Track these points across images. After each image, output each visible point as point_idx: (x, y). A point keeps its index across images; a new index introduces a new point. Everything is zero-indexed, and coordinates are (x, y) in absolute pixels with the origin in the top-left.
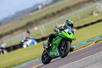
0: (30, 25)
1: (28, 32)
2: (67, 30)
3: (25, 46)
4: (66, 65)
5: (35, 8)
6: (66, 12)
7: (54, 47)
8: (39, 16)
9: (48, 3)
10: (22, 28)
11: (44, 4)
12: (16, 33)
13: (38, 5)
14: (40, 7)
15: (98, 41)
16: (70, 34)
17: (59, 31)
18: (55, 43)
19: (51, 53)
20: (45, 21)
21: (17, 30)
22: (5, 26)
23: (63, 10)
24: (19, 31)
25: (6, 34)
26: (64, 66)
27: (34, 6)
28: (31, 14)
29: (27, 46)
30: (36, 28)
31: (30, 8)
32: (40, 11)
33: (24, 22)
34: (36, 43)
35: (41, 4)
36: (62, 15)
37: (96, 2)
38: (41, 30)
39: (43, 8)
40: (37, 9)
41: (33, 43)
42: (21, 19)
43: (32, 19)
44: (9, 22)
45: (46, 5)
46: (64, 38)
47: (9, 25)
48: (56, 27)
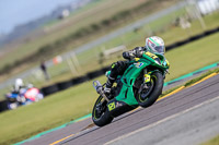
8: (65, 33)
13: (61, 8)
14: (66, 13)
15: (192, 82)
20: (78, 42)
23: (115, 19)
24: (24, 66)
27: (54, 13)
30: (59, 59)
32: (65, 22)
35: (69, 8)
36: (114, 28)
38: (70, 63)
40: (61, 18)
42: (27, 41)
43: (51, 40)
48: (102, 55)
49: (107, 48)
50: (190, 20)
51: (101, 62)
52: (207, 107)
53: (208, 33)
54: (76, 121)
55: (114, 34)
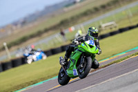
0: (64, 23)
1: (62, 34)
2: (88, 42)
3: (29, 61)
4: (113, 79)
6: (113, 6)
7: (71, 64)
10: (54, 28)
12: (45, 35)
18: (73, 58)
19: (68, 72)
20: (85, 18)
21: (46, 30)
22: (30, 25)
24: (50, 32)
25: (32, 36)
26: (110, 79)
28: (66, 9)
29: (33, 61)
32: (78, 5)
33: (57, 21)
34: (45, 57)
40: (75, 3)
41: (41, 57)
42: (53, 16)
43: (68, 16)
44: (35, 20)
47: (36, 23)
48: (100, 27)
49: (104, 23)
55: (108, 14)
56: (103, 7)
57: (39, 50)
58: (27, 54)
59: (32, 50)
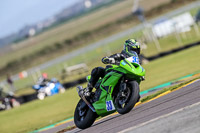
5: (23, 35)
7: (104, 93)
8: (31, 50)
9: (47, 24)
11: (40, 26)
13: (28, 28)
14: (32, 32)
15: (148, 98)
16: (136, 66)
17: (114, 61)
18: (106, 84)
20: (42, 59)
23: (77, 39)
27: (21, 31)
28: (14, 46)
29: (46, 95)
30: (24, 74)
31: (13, 35)
32: (31, 40)
34: (63, 90)
35: (35, 27)
36: (76, 47)
37: (142, 22)
39: (38, 33)
40: (27, 36)
41: (57, 91)
45: (45, 29)
46: (124, 75)
48: (64, 71)
49: (69, 65)
50: (146, 43)
51: (63, 78)
52: (162, 121)
53: (162, 55)
54: (40, 130)
55: (76, 53)
56: (69, 42)
57: (54, 79)
58: (37, 87)
59: (44, 81)
